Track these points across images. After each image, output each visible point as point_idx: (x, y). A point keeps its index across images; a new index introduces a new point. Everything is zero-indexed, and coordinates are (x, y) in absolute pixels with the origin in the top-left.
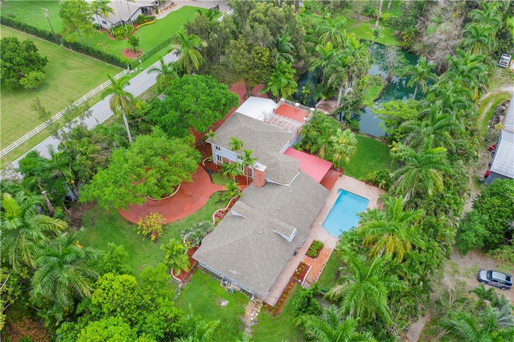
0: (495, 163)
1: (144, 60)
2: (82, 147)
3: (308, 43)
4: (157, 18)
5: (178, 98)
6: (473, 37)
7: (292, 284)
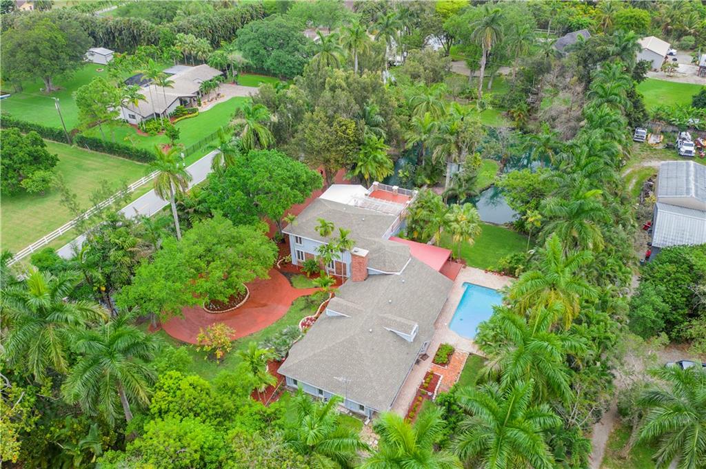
0: (657, 236)
1: (187, 155)
2: (118, 239)
3: (402, 116)
4: (200, 111)
5: (245, 176)
6: (601, 97)
7: (421, 398)
